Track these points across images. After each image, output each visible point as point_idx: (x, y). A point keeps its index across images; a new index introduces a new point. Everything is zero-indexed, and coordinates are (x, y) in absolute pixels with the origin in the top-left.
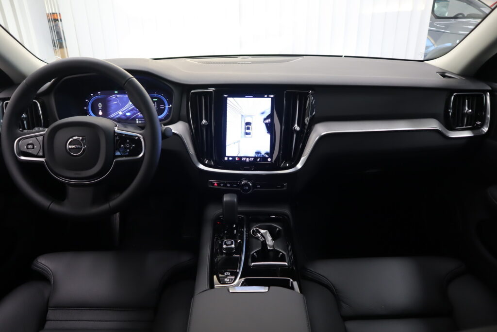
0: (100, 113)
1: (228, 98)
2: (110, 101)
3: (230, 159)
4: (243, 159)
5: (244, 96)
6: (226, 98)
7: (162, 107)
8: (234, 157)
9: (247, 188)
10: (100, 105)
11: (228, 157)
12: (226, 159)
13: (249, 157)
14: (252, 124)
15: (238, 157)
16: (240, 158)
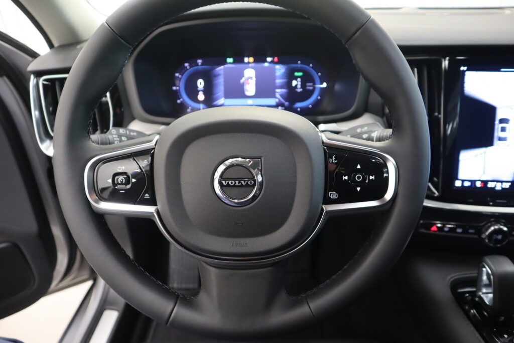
0: (201, 97)
1: (467, 73)
2: (219, 75)
3: (467, 184)
4: (490, 185)
5: (497, 69)
6: (464, 72)
7: (309, 86)
8: (473, 182)
9: (500, 237)
10: (201, 83)
11: (463, 181)
12: (458, 184)
13: (502, 182)
14: (510, 122)
15: (482, 181)
16: (485, 183)
